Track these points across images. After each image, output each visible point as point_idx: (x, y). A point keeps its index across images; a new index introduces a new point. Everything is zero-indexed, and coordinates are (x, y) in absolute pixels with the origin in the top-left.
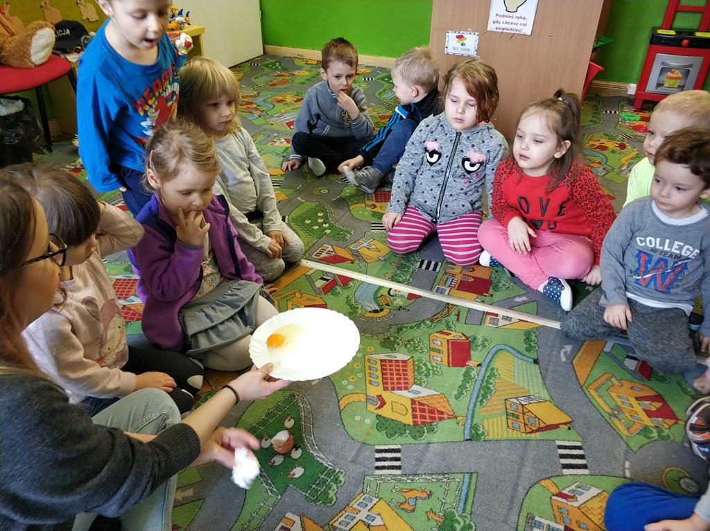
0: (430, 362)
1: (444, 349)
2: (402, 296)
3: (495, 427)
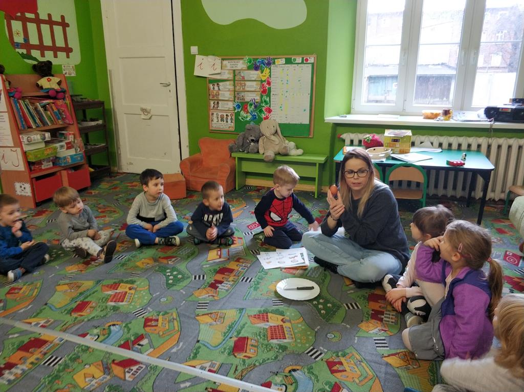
1: (249, 347)
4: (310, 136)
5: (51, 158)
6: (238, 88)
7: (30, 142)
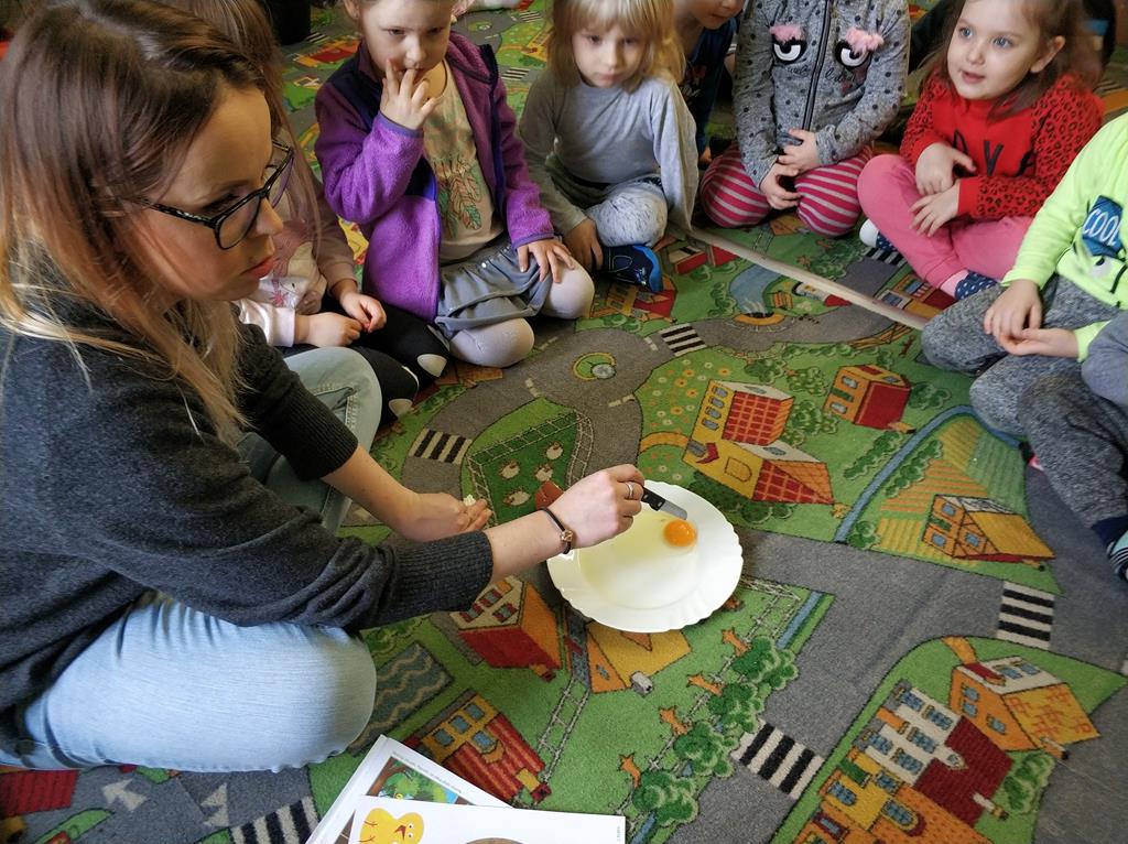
0: (822, 410)
1: (858, 395)
2: (816, 298)
3: (899, 532)
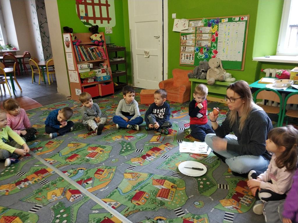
1: (143, 198)
4: (242, 70)
5: (93, 77)
6: (198, 38)
7: (81, 69)
